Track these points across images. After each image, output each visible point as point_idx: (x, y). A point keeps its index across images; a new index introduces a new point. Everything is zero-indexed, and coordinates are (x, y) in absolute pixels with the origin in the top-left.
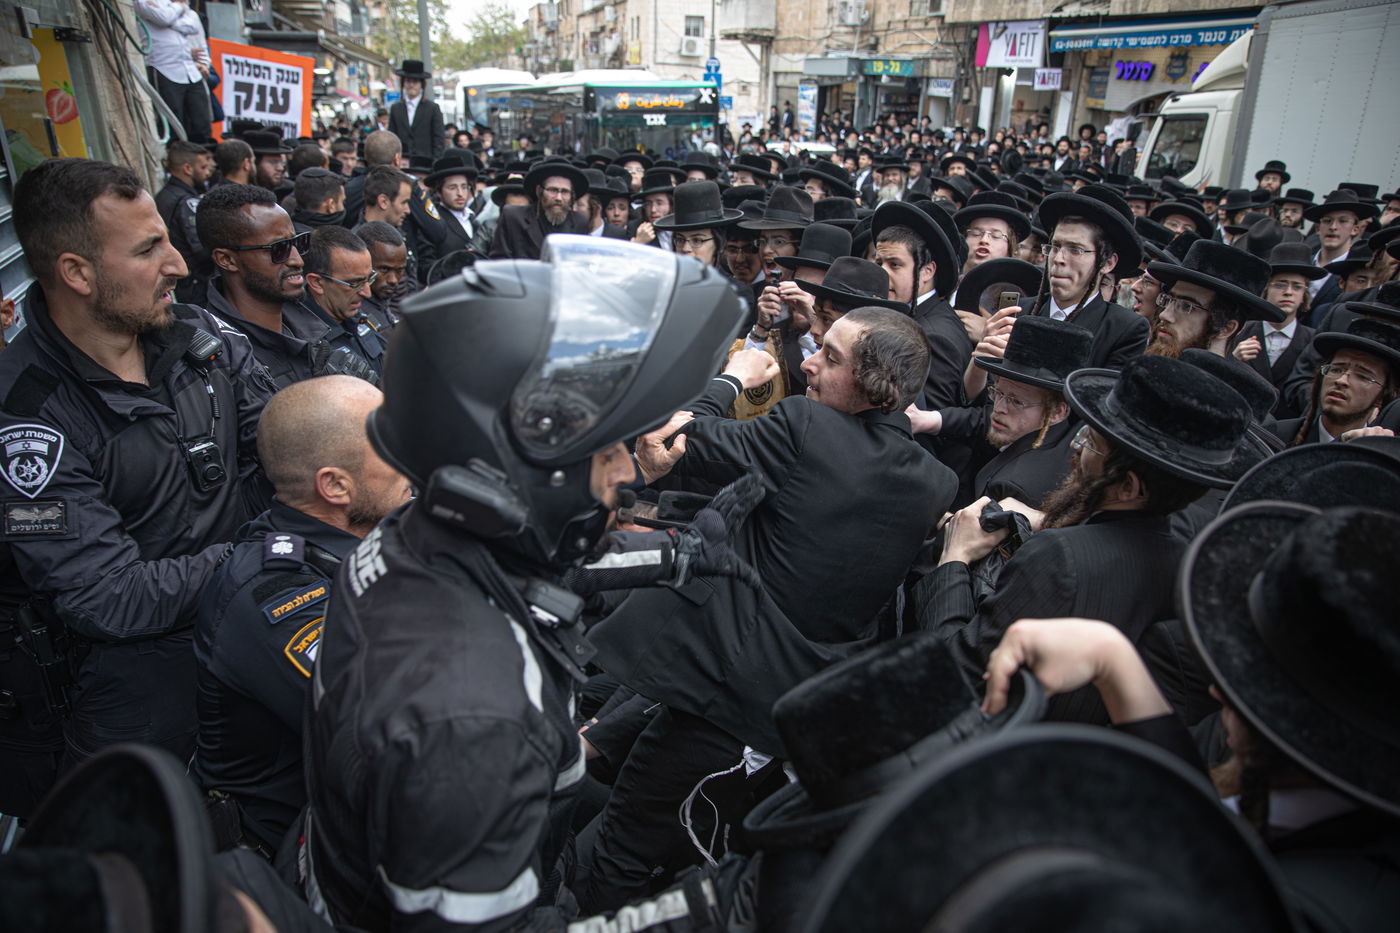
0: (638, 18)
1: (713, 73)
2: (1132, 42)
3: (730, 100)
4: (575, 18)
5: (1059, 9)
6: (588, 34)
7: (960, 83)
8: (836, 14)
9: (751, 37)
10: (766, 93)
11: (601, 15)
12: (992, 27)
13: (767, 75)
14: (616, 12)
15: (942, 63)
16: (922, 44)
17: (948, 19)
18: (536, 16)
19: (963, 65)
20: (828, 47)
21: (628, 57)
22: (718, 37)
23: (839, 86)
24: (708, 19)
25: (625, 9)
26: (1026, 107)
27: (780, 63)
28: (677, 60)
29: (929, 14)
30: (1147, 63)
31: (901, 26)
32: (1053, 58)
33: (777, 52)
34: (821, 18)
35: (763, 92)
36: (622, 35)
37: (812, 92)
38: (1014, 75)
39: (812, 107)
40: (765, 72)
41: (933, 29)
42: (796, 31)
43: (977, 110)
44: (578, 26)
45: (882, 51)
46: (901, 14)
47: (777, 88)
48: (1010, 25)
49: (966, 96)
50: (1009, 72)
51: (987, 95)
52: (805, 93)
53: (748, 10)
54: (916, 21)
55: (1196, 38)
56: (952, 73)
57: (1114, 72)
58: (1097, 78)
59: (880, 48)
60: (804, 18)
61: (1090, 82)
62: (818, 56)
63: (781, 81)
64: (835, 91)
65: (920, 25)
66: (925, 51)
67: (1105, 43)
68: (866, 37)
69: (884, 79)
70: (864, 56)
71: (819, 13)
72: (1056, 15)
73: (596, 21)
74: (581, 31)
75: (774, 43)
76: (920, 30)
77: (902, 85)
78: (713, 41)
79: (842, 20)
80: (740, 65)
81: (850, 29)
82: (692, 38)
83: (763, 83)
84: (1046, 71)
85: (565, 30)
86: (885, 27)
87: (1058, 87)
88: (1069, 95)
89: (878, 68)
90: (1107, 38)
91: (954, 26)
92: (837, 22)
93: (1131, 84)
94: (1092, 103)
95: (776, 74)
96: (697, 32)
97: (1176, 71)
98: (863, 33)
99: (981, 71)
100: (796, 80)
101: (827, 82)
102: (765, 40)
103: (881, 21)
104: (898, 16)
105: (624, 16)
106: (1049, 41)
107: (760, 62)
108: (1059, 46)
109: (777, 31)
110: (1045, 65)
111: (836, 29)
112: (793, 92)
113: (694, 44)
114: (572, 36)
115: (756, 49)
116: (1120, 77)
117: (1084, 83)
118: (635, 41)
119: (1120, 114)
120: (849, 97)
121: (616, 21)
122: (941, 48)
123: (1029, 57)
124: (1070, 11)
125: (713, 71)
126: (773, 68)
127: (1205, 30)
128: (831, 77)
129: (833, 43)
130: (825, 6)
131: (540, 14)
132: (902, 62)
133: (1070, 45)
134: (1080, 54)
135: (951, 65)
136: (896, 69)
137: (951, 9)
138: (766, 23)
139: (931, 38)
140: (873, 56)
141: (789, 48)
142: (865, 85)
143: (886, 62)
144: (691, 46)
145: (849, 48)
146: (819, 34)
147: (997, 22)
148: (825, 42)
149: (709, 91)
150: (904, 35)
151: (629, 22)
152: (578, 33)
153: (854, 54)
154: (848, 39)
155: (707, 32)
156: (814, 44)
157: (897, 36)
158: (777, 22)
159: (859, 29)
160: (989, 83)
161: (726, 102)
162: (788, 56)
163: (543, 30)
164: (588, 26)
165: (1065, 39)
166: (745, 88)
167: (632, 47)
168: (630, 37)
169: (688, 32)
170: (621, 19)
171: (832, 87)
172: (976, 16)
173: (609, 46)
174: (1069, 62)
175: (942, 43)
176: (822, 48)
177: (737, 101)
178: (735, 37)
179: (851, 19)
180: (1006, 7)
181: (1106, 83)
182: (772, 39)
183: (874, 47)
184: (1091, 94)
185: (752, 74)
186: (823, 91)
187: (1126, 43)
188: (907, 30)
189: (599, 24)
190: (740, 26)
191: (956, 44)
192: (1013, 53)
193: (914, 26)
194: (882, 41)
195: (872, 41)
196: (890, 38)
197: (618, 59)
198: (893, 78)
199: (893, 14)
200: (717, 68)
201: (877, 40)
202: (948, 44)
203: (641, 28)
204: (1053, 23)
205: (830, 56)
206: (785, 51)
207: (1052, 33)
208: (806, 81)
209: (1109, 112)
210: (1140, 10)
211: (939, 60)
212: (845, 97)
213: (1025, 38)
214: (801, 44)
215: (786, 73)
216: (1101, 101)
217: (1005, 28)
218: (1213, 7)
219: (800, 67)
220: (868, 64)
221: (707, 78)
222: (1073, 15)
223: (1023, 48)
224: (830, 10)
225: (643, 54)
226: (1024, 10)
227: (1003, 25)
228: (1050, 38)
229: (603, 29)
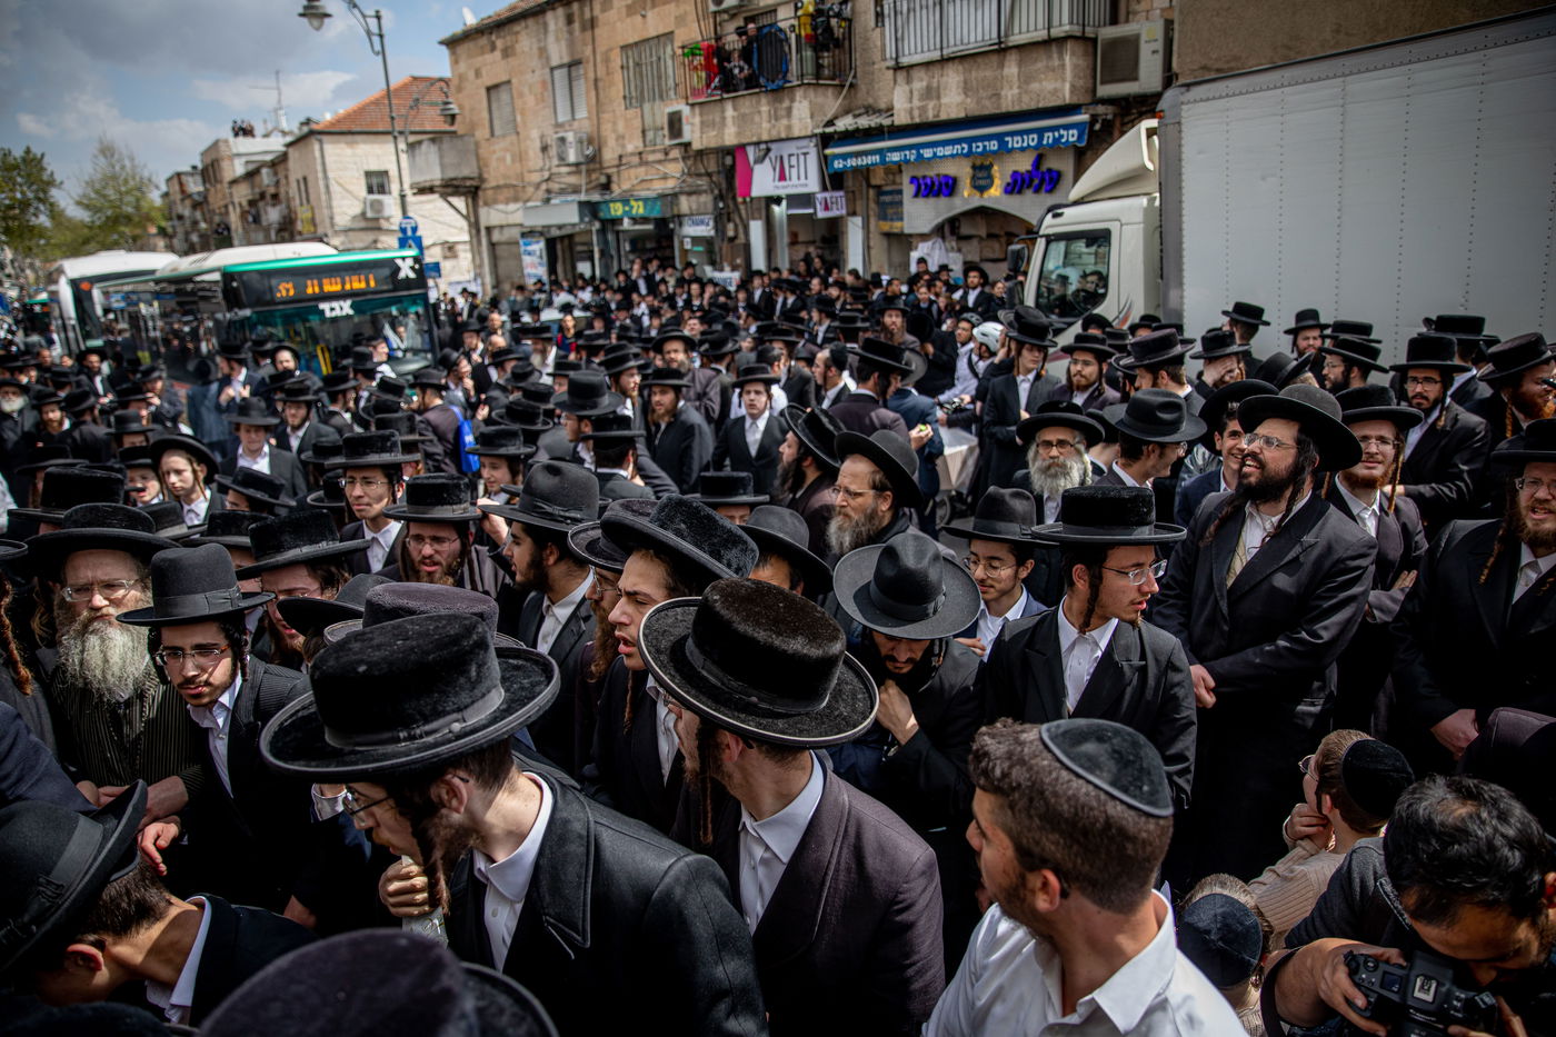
0: (305, 179)
1: (408, 237)
2: (927, 153)
3: (436, 267)
4: (226, 185)
5: (830, 123)
6: (245, 203)
7: (721, 219)
8: (553, 152)
9: (450, 188)
10: (480, 253)
11: (257, 179)
12: (751, 152)
13: (478, 231)
14: (276, 174)
15: (694, 198)
16: (665, 177)
17: (696, 146)
18: (177, 187)
19: (721, 197)
20: (548, 191)
21: (299, 226)
22: (408, 192)
23: (570, 237)
24: (393, 173)
25: (287, 170)
26: (801, 238)
27: (491, 216)
28: (363, 224)
29: (668, 142)
30: (946, 177)
31: (636, 160)
32: (833, 180)
33: (486, 204)
34: (535, 159)
35: (476, 251)
36: (288, 200)
37: (539, 247)
38: (784, 203)
39: (540, 264)
40: (475, 226)
41: (675, 160)
42: (505, 177)
43: (747, 247)
44: (231, 194)
45: (616, 190)
46: (633, 145)
47: (492, 245)
48: (773, 146)
49: (731, 233)
50: (778, 200)
51: (757, 229)
52: (530, 248)
53: (441, 157)
54: (654, 152)
55: (1002, 144)
56: (710, 207)
57: (908, 190)
58: (887, 199)
59: (614, 187)
60: (513, 161)
61: (878, 202)
62: (539, 204)
63: (496, 237)
64: (566, 242)
65: (660, 156)
66: (670, 184)
67: (895, 157)
68: (594, 176)
69: (626, 224)
70: (596, 197)
71: (531, 153)
72: (830, 130)
73: (253, 187)
74: (236, 200)
75: (480, 193)
76: (660, 162)
77: (650, 227)
78: (403, 197)
79: (562, 158)
80: (442, 222)
81: (573, 169)
82: (376, 197)
83: (475, 240)
84: (827, 195)
85: (216, 202)
86: (616, 162)
87: (844, 212)
88: (858, 220)
89: (617, 210)
90: (895, 151)
91: (701, 153)
92: (555, 161)
93: (932, 201)
94: (886, 226)
95: (489, 229)
96: (382, 189)
97: (982, 182)
98: (589, 172)
99: (745, 202)
100: (516, 233)
101: (555, 233)
102: (469, 190)
103: (609, 156)
104: (630, 148)
105: (286, 177)
106: (825, 161)
107: (466, 218)
108: (838, 165)
109: (481, 179)
110: (824, 188)
111: (555, 170)
112: (513, 248)
113: (380, 203)
114: (226, 206)
115: (459, 202)
116: (916, 195)
117: (872, 205)
118: (305, 207)
119: (924, 237)
120: (584, 248)
121: (277, 183)
122: (689, 180)
123: (803, 180)
124: (844, 124)
125: (409, 233)
126: (483, 223)
127: (1012, 134)
128: (560, 227)
129: (555, 186)
130: (538, 145)
131: (181, 184)
132: (645, 200)
133: (851, 162)
134: (864, 173)
135: (706, 199)
136: (639, 209)
137: (697, 134)
138: (468, 170)
139: (675, 169)
140: (607, 197)
141: (501, 197)
142: (602, 232)
143: (625, 202)
144: (377, 206)
145: (576, 190)
146: (536, 178)
147: (757, 144)
148: (544, 187)
149: (410, 262)
150: (642, 170)
151: (294, 185)
152: (233, 203)
153: (583, 197)
154: (573, 180)
155: (395, 187)
156: (530, 190)
157: (633, 171)
158: (480, 168)
159: (583, 168)
160: (756, 215)
161: (431, 269)
162: (501, 207)
163: (188, 202)
164: (242, 194)
165: (844, 157)
166: (450, 249)
167: (303, 213)
168: (298, 202)
169: (370, 191)
170: (283, 181)
171: (562, 238)
172: (730, 138)
173: (273, 215)
174: (849, 182)
175: (690, 175)
176: (541, 194)
177: (446, 266)
178: (430, 190)
179: (572, 157)
180: (765, 125)
181: (900, 203)
182: (477, 188)
183: (606, 187)
184: (883, 217)
185: (459, 232)
186: (551, 244)
187: (920, 156)
188: (643, 163)
189: (257, 190)
190: (435, 175)
191: (709, 175)
192: (782, 177)
193: (651, 158)
194: (615, 178)
195: (603, 180)
196: (625, 174)
197: (287, 231)
198: (635, 220)
199: (623, 146)
200: (415, 229)
201: (609, 177)
202: (699, 175)
203: (311, 191)
204: (826, 140)
205: (553, 202)
206: (496, 201)
207: (828, 151)
208: (529, 234)
209: (911, 235)
210: (931, 117)
211: (689, 194)
212: (579, 248)
213: (794, 161)
214: (515, 193)
215: (502, 227)
216: (898, 224)
217: (768, 150)
218: (1017, 108)
219: (518, 218)
220: (603, 207)
221: (403, 243)
222: (850, 128)
223: (794, 171)
224: (544, 149)
225: (318, 220)
226: (789, 127)
227: (765, 148)
228: (826, 157)
229: (262, 196)
